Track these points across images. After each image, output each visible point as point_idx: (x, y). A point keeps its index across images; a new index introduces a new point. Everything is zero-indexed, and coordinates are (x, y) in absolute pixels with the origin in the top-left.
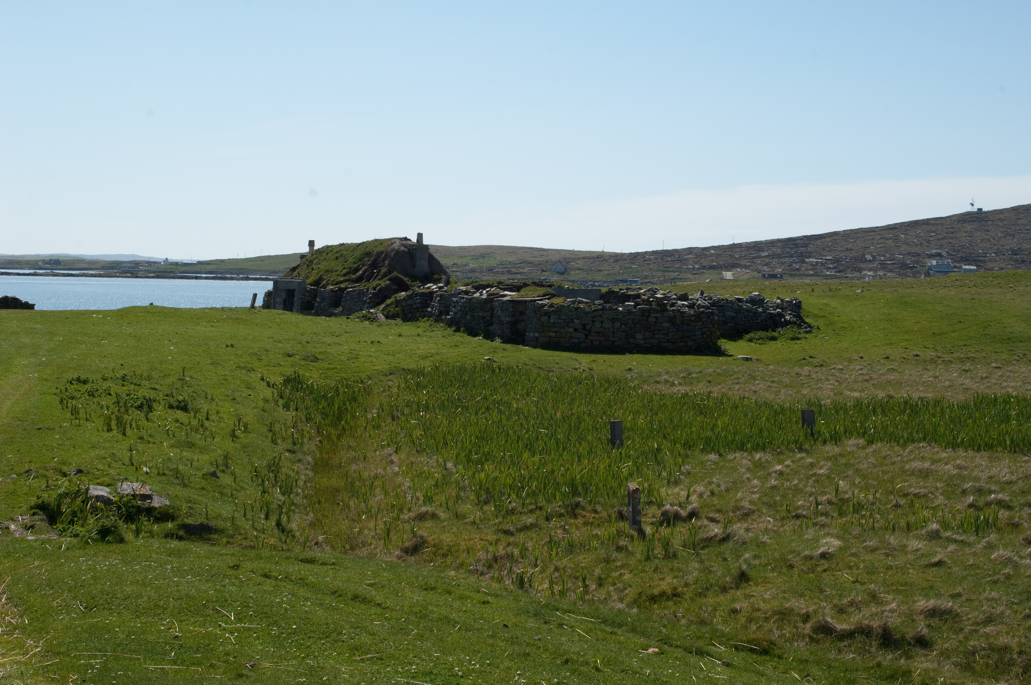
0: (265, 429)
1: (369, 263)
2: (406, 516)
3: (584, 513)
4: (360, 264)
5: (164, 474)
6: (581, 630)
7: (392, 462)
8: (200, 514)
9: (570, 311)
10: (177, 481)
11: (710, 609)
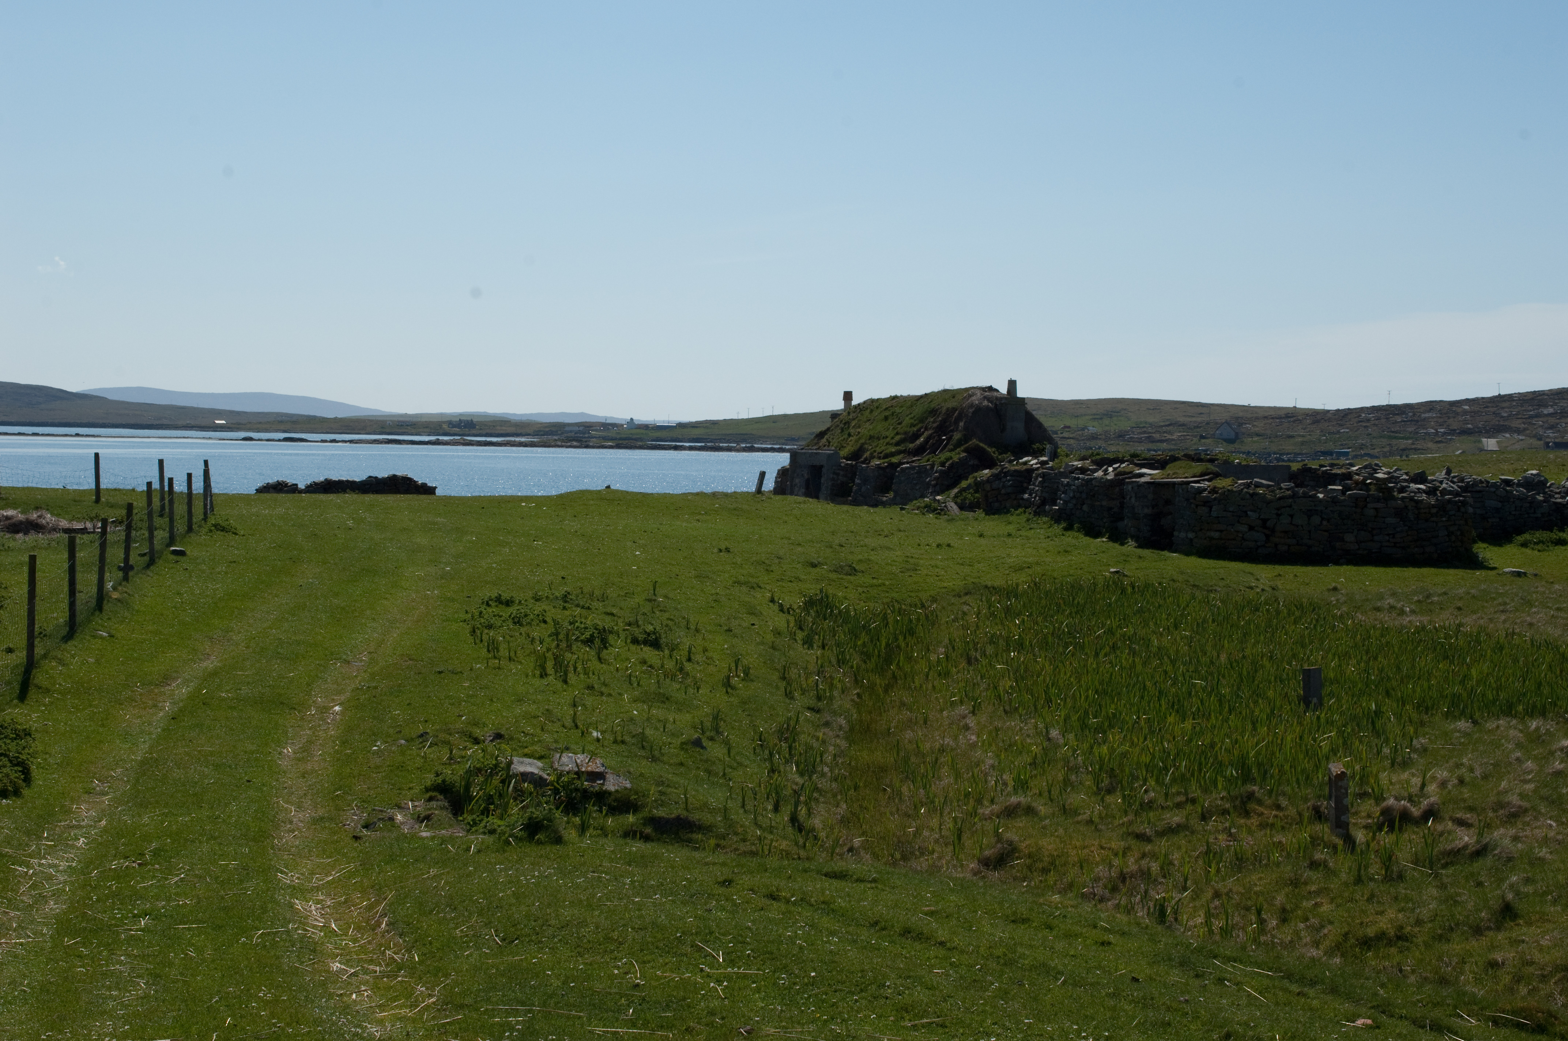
0: (775, 676)
1: (935, 425)
2: (986, 810)
3: (1260, 809)
4: (922, 428)
5: (623, 742)
6: (1252, 988)
7: (967, 728)
8: (676, 803)
9: (1242, 499)
10: (641, 753)
11: (1455, 960)
